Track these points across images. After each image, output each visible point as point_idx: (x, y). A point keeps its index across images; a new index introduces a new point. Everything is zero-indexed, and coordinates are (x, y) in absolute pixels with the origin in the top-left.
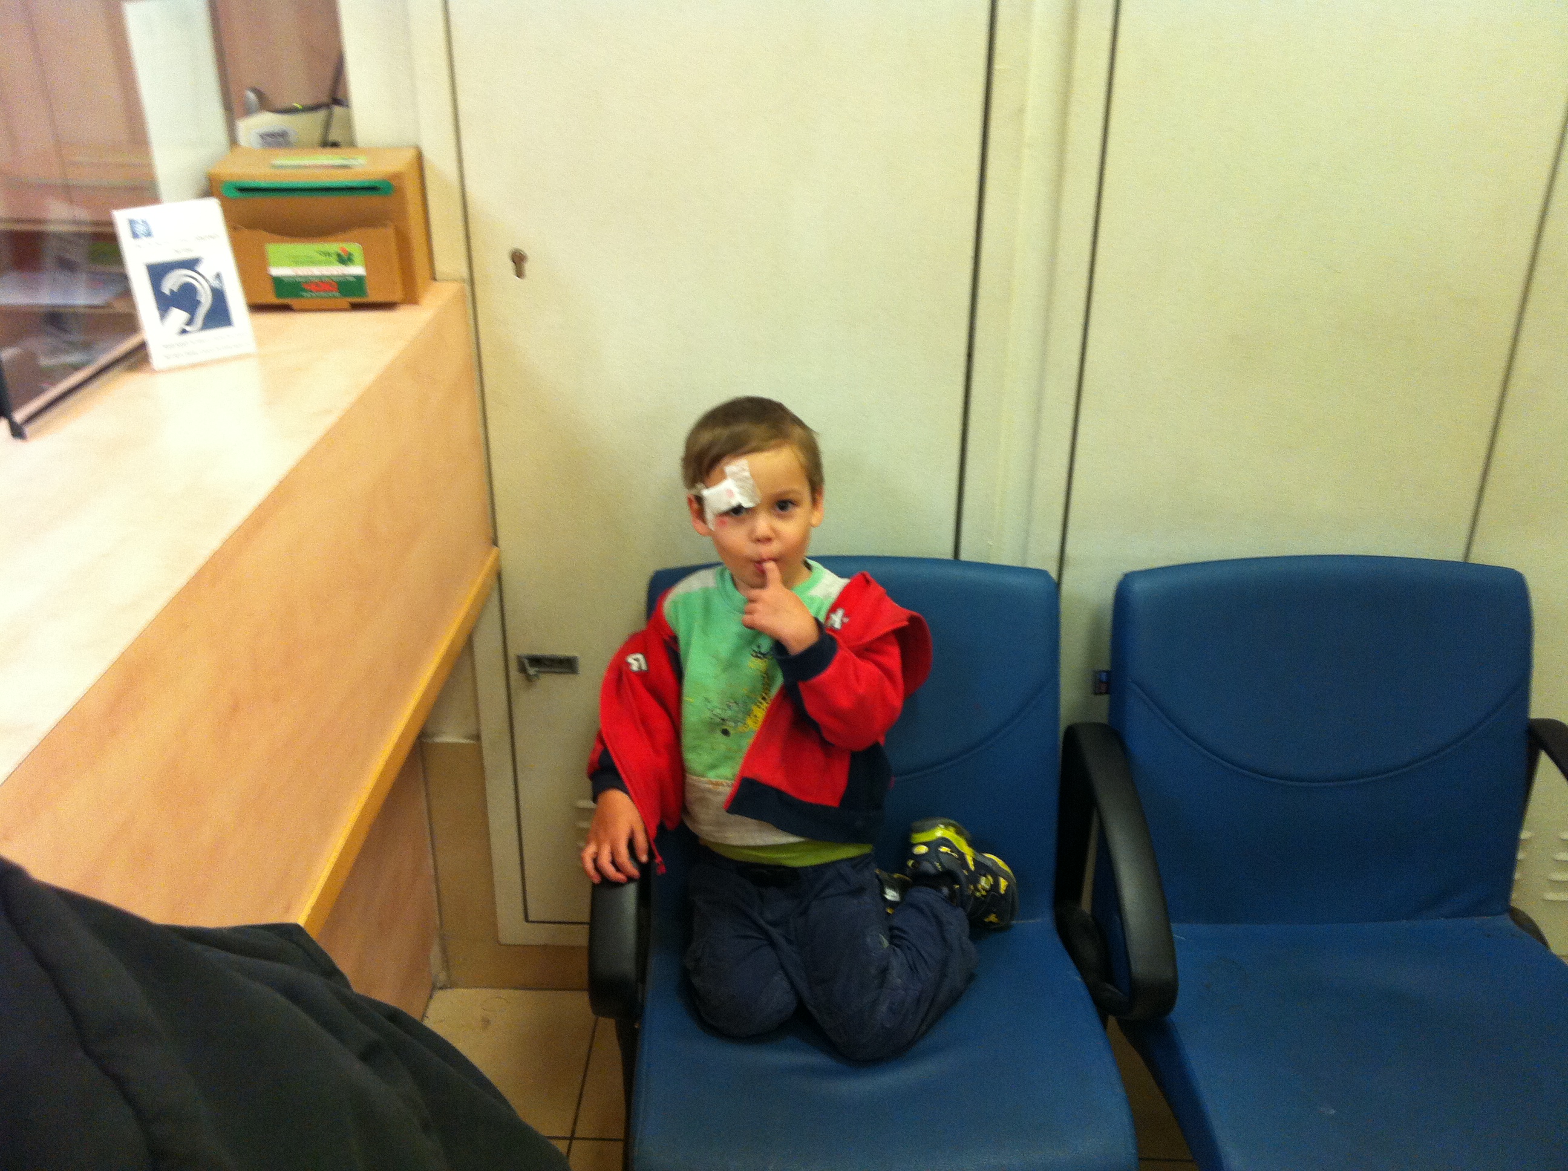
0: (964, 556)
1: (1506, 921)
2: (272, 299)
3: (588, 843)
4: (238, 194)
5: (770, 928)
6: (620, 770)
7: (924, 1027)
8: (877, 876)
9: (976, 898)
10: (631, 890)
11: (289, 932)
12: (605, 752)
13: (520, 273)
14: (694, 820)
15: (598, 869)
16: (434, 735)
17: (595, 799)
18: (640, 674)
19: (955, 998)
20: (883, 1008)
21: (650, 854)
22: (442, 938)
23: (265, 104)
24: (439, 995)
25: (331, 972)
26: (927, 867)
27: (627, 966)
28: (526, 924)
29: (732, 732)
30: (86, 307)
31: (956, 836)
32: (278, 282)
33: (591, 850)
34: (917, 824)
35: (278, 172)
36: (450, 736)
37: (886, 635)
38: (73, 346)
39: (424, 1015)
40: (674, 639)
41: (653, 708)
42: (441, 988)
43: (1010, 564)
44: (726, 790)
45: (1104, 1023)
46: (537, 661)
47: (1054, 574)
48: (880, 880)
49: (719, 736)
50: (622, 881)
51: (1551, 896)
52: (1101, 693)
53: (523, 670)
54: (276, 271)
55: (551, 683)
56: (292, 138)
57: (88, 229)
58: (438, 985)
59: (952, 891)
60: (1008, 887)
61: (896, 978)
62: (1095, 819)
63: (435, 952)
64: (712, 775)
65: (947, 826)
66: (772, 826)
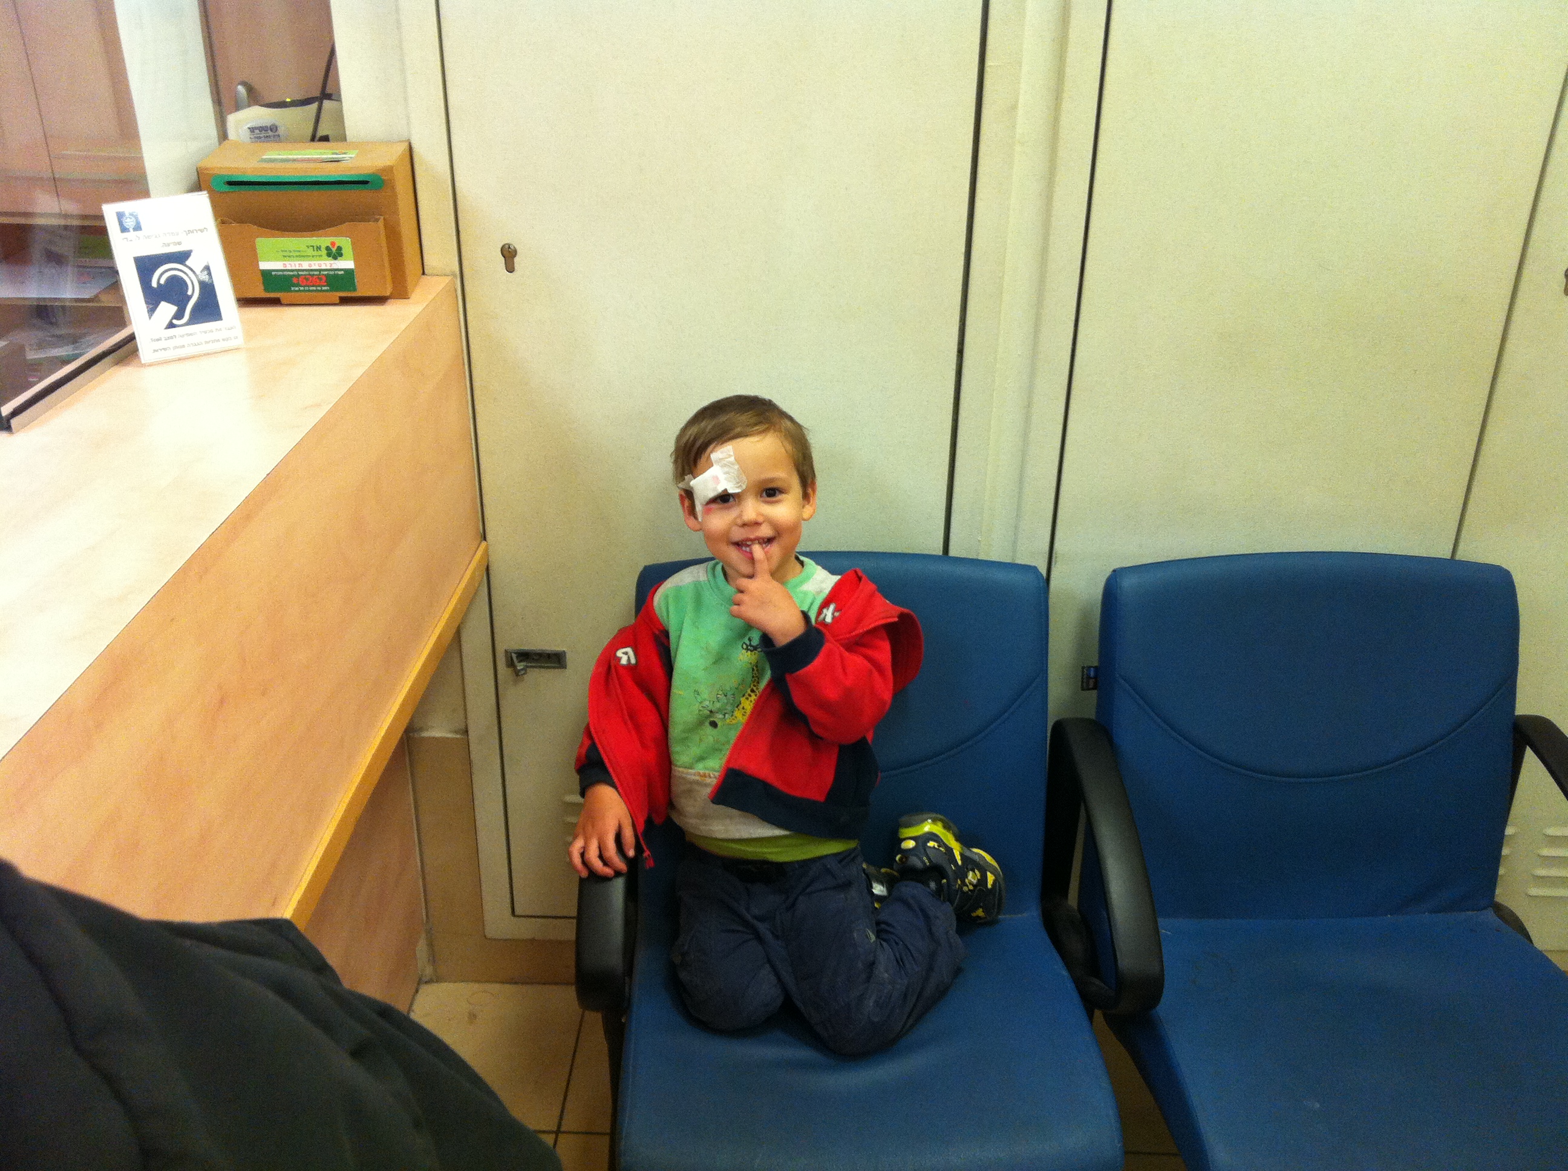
0: (953, 553)
1: (1490, 915)
2: (260, 292)
3: (575, 837)
4: (227, 188)
5: (755, 922)
6: (608, 765)
7: (911, 1021)
8: (864, 870)
9: (963, 893)
10: (619, 884)
11: (278, 927)
12: (593, 745)
13: (510, 268)
14: (680, 813)
15: (585, 863)
16: (421, 729)
17: (583, 794)
18: (629, 667)
19: (942, 992)
20: (871, 1002)
21: (638, 848)
22: (429, 932)
23: (254, 97)
24: (425, 989)
25: (322, 968)
26: (915, 861)
27: (614, 960)
28: (512, 918)
29: (720, 724)
30: (71, 300)
31: (944, 831)
32: (266, 274)
33: (579, 844)
34: (904, 819)
35: (265, 165)
36: (438, 730)
37: (875, 630)
38: (61, 340)
39: (410, 1009)
40: (666, 634)
41: (641, 701)
42: (426, 983)
43: (998, 560)
44: (713, 782)
45: (1091, 1016)
46: (525, 656)
47: (1043, 571)
48: (867, 875)
49: (709, 730)
50: (609, 876)
51: (1534, 891)
52: (1089, 689)
53: (511, 664)
54: (264, 265)
55: (539, 677)
56: (281, 131)
57: (76, 223)
58: (425, 979)
59: (940, 887)
60: (995, 882)
61: (884, 972)
62: (1083, 813)
63: (422, 947)
64: (700, 768)
65: (934, 821)
66: (757, 820)
